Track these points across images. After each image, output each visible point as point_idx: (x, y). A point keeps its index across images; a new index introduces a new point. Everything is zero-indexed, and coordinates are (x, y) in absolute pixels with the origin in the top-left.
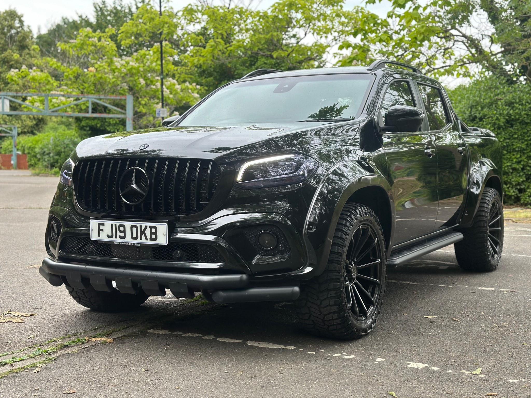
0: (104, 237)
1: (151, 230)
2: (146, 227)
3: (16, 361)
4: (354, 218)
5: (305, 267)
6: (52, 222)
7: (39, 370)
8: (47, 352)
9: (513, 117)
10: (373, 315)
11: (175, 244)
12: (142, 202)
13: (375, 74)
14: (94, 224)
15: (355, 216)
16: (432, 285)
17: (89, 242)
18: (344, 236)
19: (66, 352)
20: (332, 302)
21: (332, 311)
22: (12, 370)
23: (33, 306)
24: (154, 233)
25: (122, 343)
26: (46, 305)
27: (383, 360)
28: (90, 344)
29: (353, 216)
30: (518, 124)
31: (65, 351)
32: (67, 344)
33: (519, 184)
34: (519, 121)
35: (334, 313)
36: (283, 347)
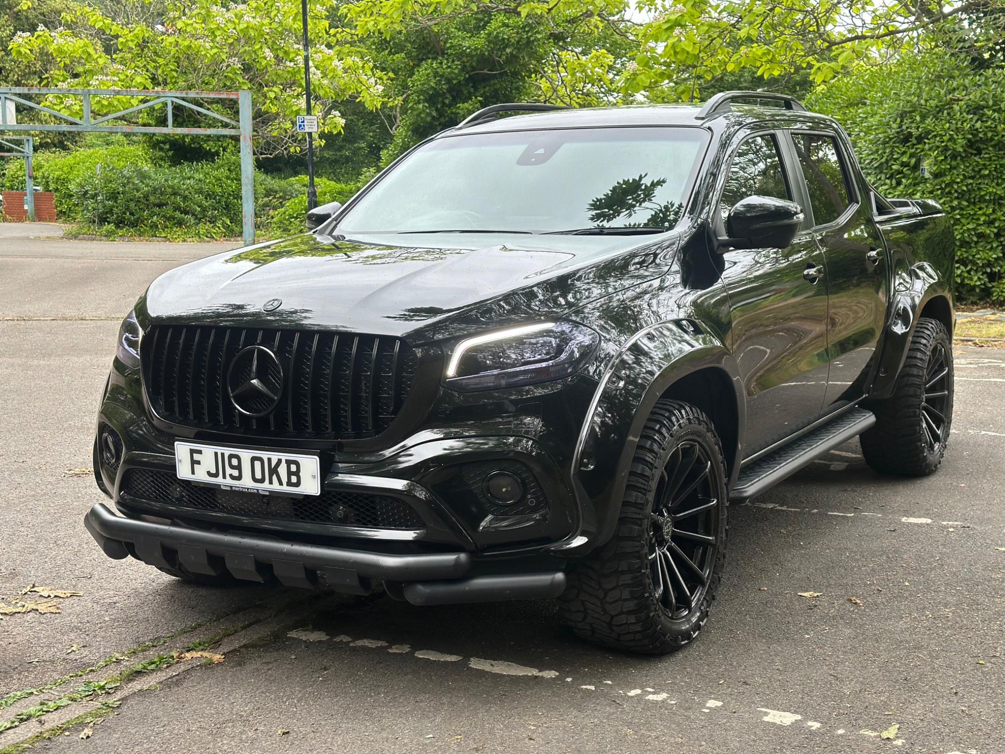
0: (201, 475)
1: (289, 468)
2: (280, 461)
3: (47, 712)
4: (666, 435)
5: (573, 537)
6: (105, 435)
7: (90, 733)
8: (102, 688)
9: (981, 135)
10: (702, 604)
11: (334, 493)
12: (271, 412)
13: (709, 128)
14: (182, 450)
15: (669, 430)
16: (816, 511)
17: (175, 481)
18: (648, 472)
19: (139, 687)
20: (626, 594)
21: (625, 610)
22: (41, 733)
23: (77, 572)
24: (295, 473)
25: (240, 665)
26: (99, 569)
27: (719, 704)
28: (183, 668)
29: (664, 430)
30: (991, 149)
31: (137, 685)
32: (139, 667)
33: (989, 264)
34: (993, 143)
35: (630, 612)
36: (535, 672)
